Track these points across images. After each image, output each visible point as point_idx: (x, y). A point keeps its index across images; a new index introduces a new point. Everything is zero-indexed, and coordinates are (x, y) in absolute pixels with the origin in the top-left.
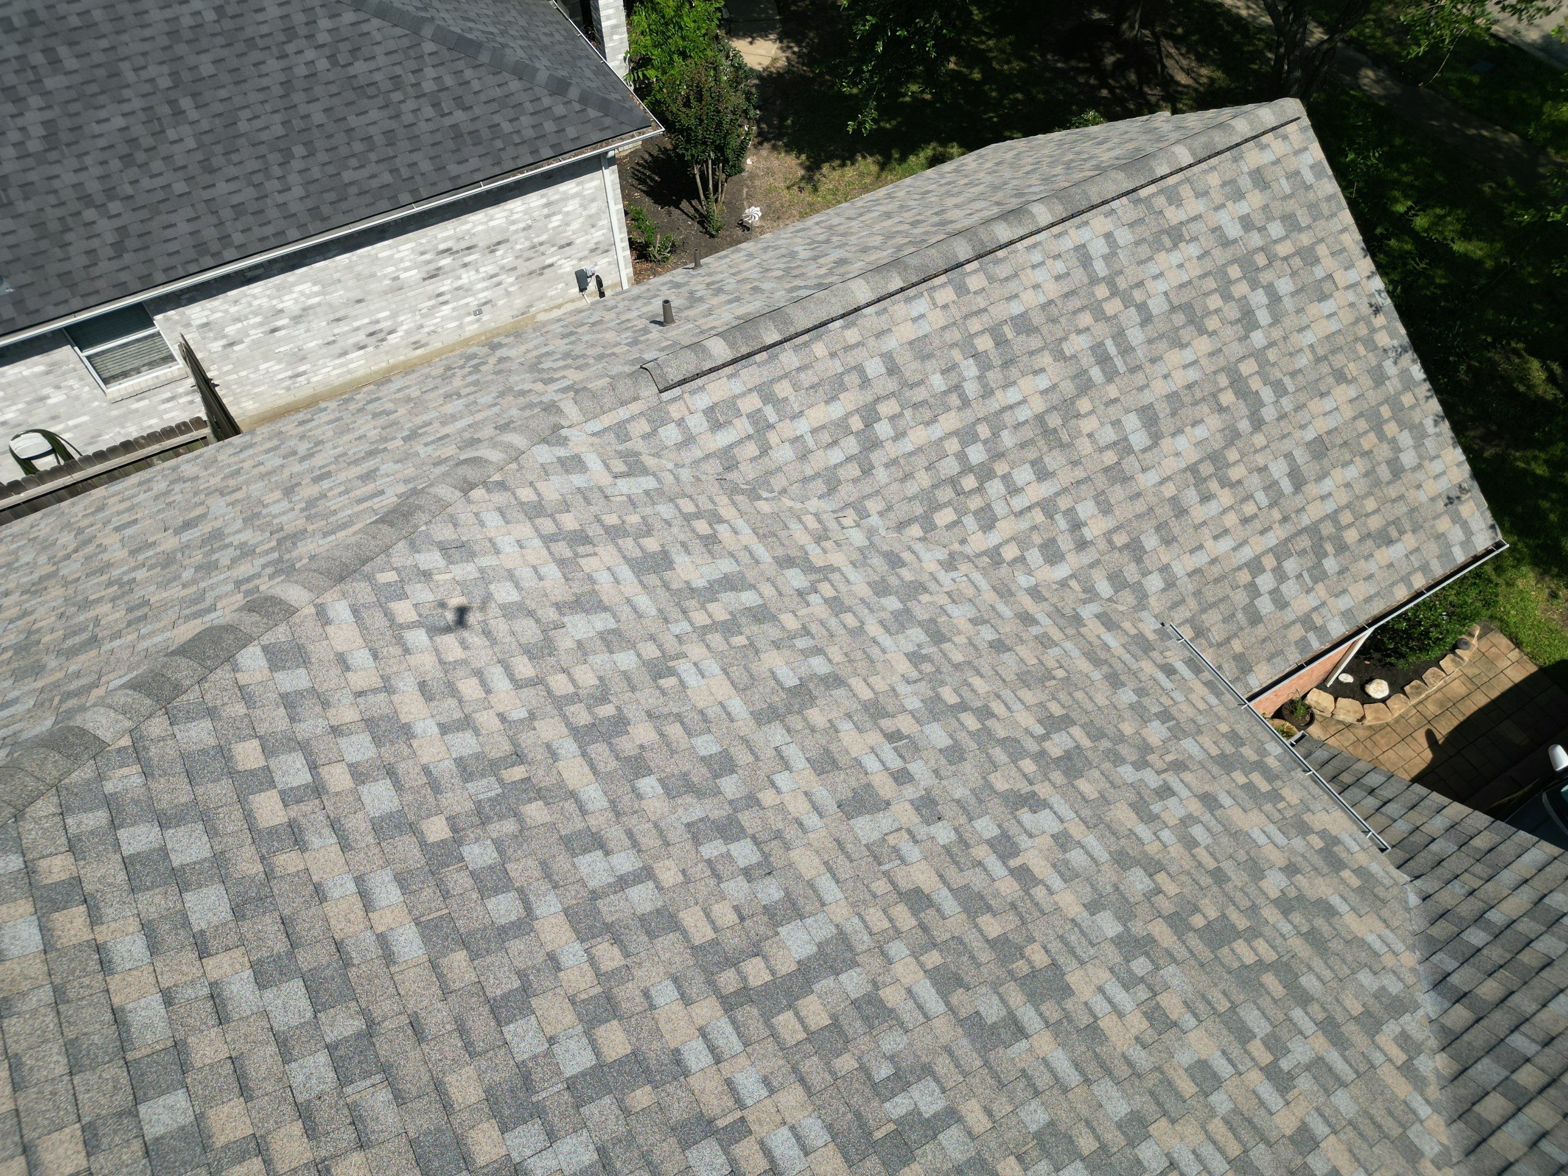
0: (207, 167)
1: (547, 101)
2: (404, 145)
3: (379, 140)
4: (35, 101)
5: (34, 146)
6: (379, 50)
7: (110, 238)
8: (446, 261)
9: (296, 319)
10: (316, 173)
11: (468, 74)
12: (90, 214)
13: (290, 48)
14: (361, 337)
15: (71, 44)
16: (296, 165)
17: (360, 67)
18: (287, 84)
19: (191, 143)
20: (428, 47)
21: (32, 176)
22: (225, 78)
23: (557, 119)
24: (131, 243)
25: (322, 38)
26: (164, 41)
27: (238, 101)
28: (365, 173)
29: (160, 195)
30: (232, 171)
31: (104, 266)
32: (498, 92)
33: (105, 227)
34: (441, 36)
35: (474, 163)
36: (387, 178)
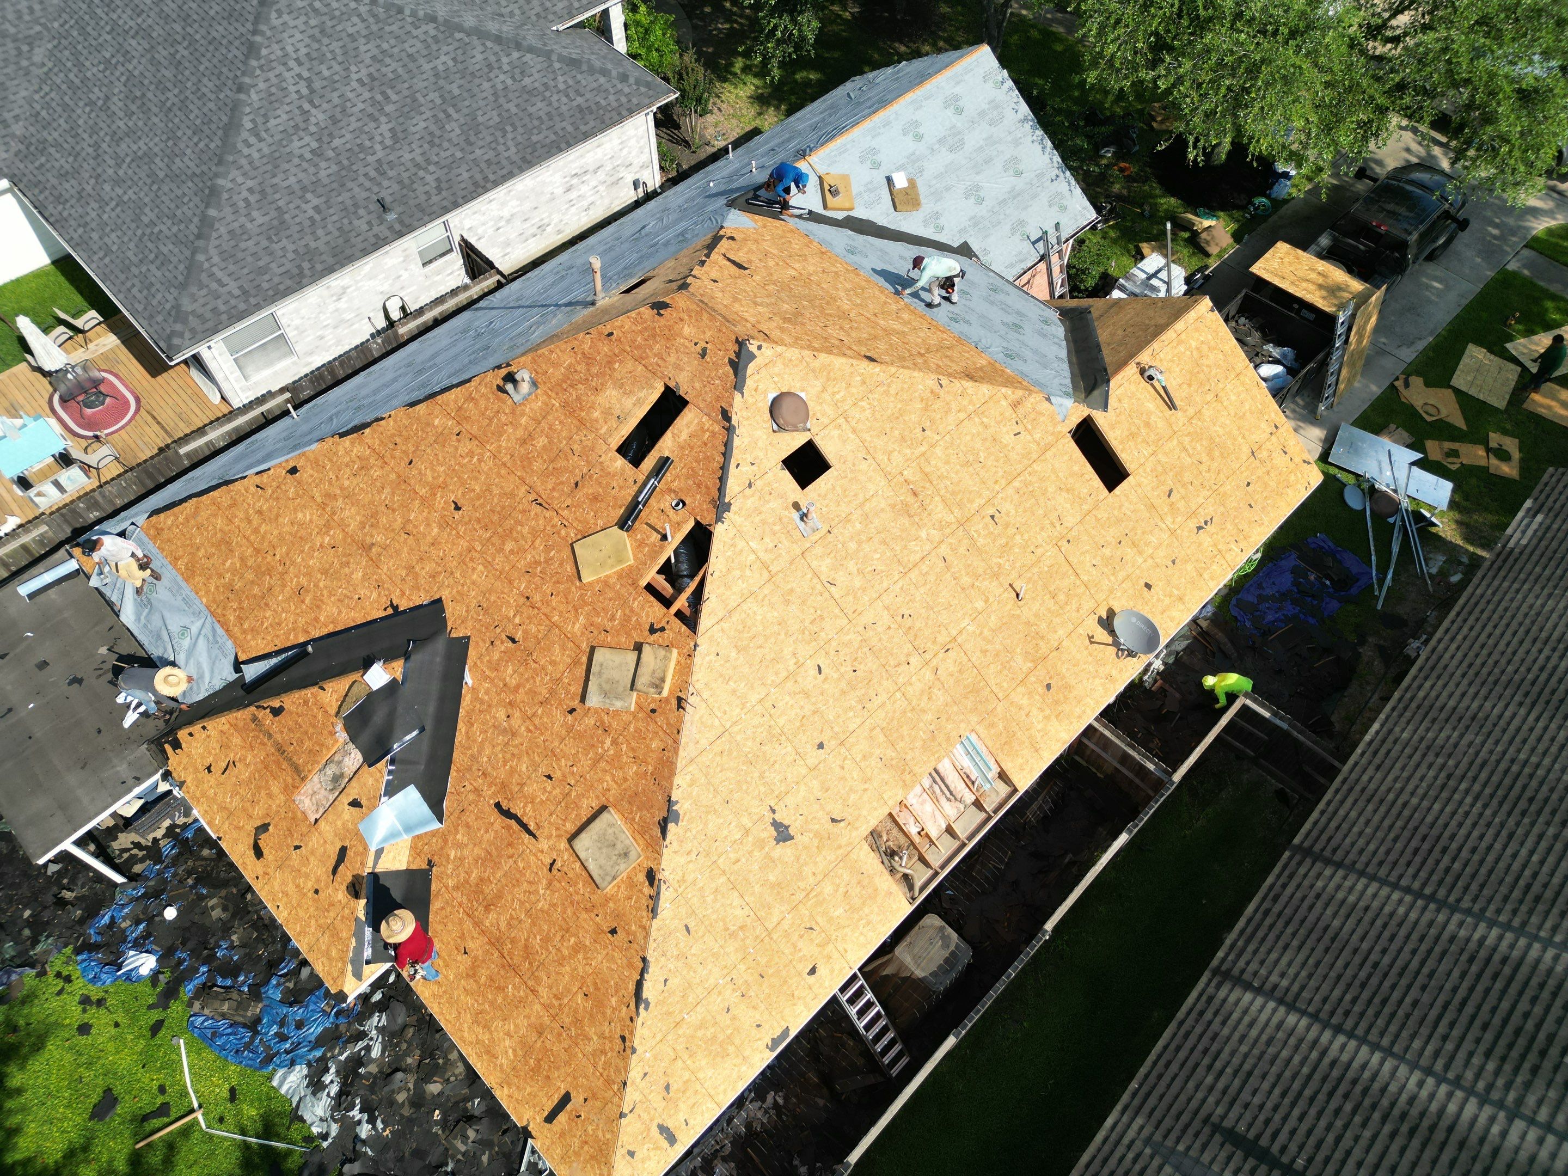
0: (468, 142)
1: (619, 86)
2: (557, 119)
3: (545, 117)
4: (383, 119)
5: (388, 142)
6: (534, 71)
7: (434, 184)
8: (575, 181)
9: (508, 221)
10: (519, 138)
11: (579, 77)
12: (421, 173)
13: (492, 75)
14: (534, 230)
15: (393, 88)
16: (510, 136)
17: (527, 81)
18: (495, 94)
19: (458, 131)
20: (557, 65)
21: (391, 158)
22: (465, 95)
23: (627, 95)
24: (444, 185)
25: (506, 67)
26: (432, 79)
27: (475, 106)
28: (541, 137)
29: (450, 160)
30: (481, 143)
31: (435, 199)
32: (595, 85)
33: (429, 178)
34: (561, 59)
35: (592, 123)
36: (553, 137)
